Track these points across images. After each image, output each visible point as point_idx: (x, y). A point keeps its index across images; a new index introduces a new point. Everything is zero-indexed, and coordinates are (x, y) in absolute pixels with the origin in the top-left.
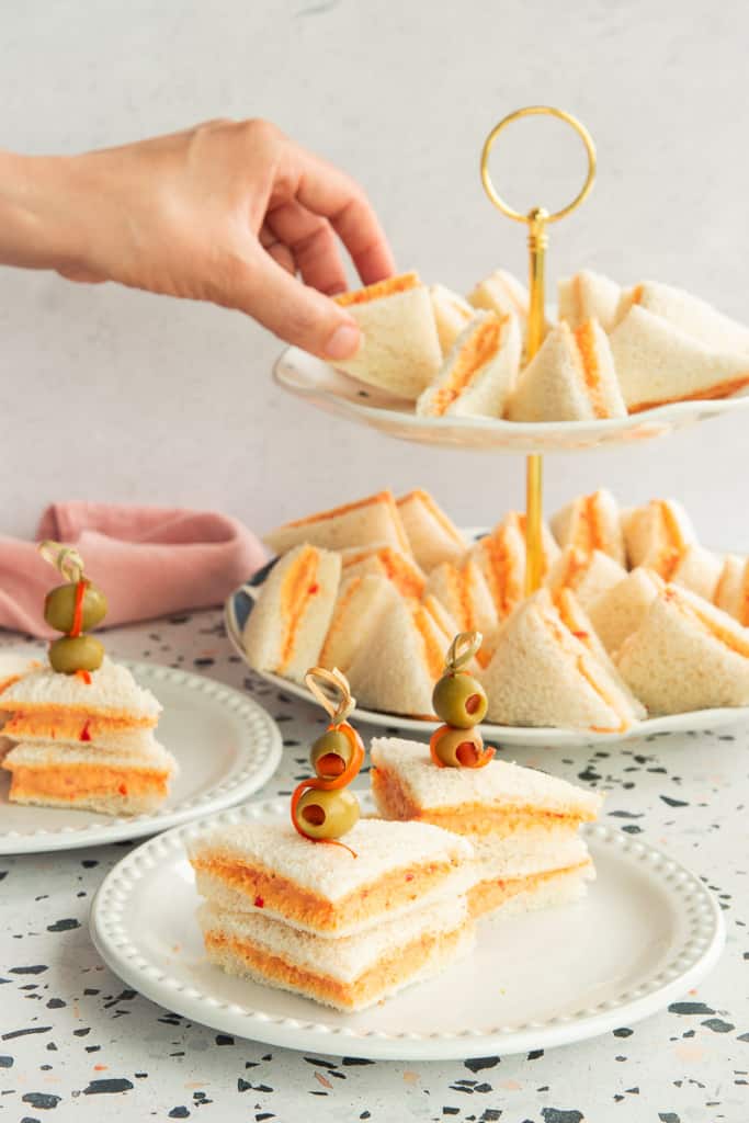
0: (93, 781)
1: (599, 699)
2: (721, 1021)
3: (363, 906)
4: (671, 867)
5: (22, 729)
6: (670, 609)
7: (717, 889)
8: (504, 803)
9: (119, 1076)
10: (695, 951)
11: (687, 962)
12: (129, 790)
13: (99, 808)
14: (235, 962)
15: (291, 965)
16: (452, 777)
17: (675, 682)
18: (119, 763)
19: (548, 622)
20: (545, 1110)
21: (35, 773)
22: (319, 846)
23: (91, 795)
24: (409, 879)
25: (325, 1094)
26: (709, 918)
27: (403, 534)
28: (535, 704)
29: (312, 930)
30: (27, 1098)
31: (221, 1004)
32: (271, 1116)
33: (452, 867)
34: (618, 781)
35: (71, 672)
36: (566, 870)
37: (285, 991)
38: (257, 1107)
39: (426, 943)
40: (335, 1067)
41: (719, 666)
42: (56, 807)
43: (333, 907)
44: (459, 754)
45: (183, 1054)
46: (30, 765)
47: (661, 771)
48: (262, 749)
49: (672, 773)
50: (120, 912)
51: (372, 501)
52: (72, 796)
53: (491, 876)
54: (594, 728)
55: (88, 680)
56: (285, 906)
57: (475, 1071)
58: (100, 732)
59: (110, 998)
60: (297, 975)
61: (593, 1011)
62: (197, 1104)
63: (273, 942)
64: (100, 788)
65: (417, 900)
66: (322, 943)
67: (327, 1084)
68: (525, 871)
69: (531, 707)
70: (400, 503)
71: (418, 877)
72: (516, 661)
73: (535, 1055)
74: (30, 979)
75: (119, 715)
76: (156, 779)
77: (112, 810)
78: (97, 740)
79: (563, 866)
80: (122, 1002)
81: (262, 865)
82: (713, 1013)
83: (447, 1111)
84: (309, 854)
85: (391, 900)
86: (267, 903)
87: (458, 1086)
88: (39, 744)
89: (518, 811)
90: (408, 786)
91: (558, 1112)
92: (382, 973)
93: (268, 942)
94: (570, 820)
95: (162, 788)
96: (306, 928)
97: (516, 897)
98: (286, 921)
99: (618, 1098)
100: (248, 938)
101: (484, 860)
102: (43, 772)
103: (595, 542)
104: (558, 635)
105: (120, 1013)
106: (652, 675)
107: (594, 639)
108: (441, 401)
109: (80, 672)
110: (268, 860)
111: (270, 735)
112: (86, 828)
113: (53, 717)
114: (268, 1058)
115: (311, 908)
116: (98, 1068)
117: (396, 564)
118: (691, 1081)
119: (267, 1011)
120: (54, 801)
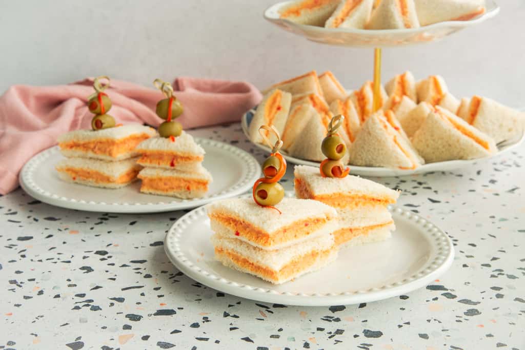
0: (176, 184)
1: (403, 154)
2: (450, 294)
3: (284, 236)
4: (430, 226)
5: (146, 161)
6: (437, 116)
7: (452, 237)
8: (353, 193)
9: (170, 308)
10: (440, 261)
11: (435, 266)
12: (191, 188)
13: (178, 195)
14: (227, 260)
15: (251, 262)
16: (329, 181)
17: (438, 148)
18: (187, 176)
19: (381, 121)
20: (365, 330)
21: (151, 180)
22: (265, 209)
23: (175, 190)
24: (306, 225)
25: (263, 320)
26: (447, 248)
27: (321, 90)
28: (375, 157)
29: (260, 246)
30: (127, 316)
31: (217, 278)
32: (238, 328)
33: (326, 221)
34: (409, 192)
35: (167, 137)
36: (381, 225)
37: (249, 274)
38: (231, 324)
39: (314, 255)
40: (269, 308)
41: (458, 141)
42: (161, 195)
43: (270, 236)
44: (333, 171)
45: (200, 300)
46: (149, 177)
47: (429, 188)
48: (251, 174)
49: (434, 189)
50: (178, 238)
51: (308, 75)
52: (167, 190)
53: (347, 226)
54: (401, 168)
55: (173, 140)
56: (248, 235)
57: (333, 312)
58: (178, 163)
59: (172, 275)
60: (254, 267)
61: (389, 286)
62: (204, 322)
63: (244, 252)
64: (179, 187)
65: (310, 235)
66: (265, 253)
67: (264, 315)
68: (362, 225)
69: (373, 159)
70: (320, 77)
71: (311, 225)
72: (366, 138)
73: (362, 305)
74: (138, 265)
75: (186, 155)
76: (203, 184)
77: (184, 197)
78: (177, 167)
79: (380, 223)
80: (177, 277)
81: (239, 216)
82: (447, 290)
83: (319, 329)
84: (260, 212)
85: (297, 234)
86: (241, 233)
87: (325, 318)
88: (154, 168)
89: (359, 198)
90: (309, 185)
91: (371, 331)
92: (292, 267)
93: (241, 252)
94: (384, 202)
95: (205, 188)
96: (257, 245)
97: (358, 237)
98: (249, 242)
99: (400, 326)
100: (233, 250)
101: (343, 219)
102: (155, 180)
103: (404, 92)
104: (386, 127)
105: (175, 281)
106: (428, 146)
107: (402, 131)
108: (336, 23)
109: (171, 138)
110: (241, 214)
111: (256, 168)
112: (170, 203)
113: (159, 156)
114: (239, 303)
115: (260, 236)
116: (162, 304)
117: (317, 101)
118: (435, 320)
119: (237, 282)
120: (159, 192)
